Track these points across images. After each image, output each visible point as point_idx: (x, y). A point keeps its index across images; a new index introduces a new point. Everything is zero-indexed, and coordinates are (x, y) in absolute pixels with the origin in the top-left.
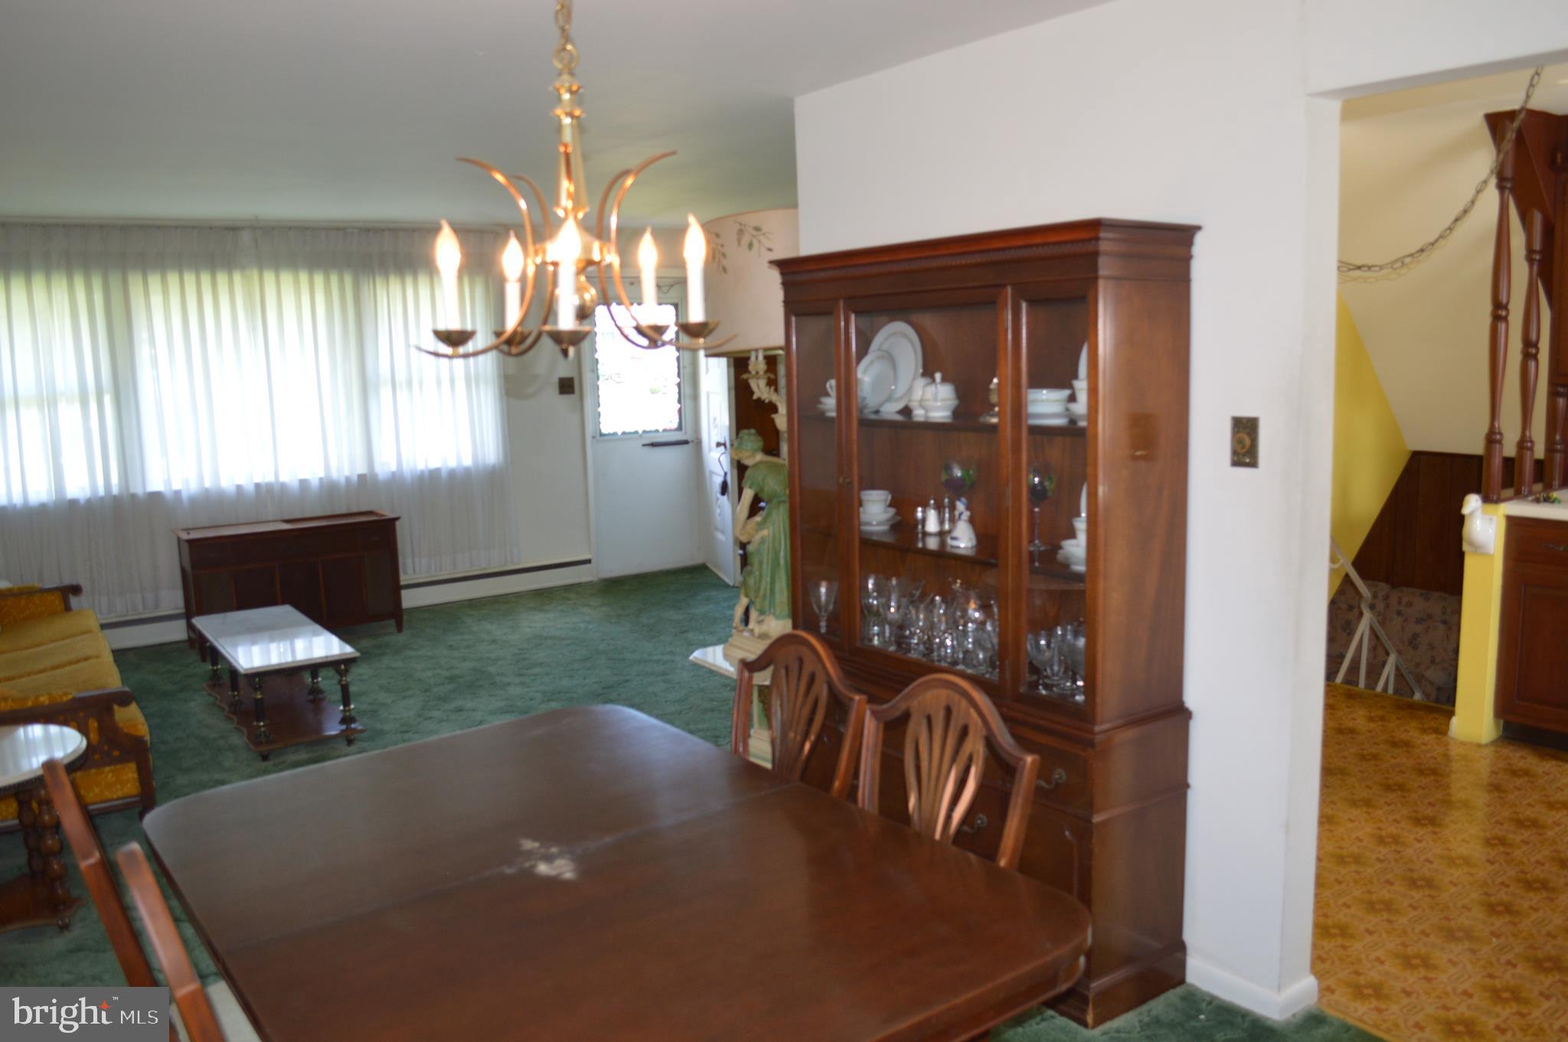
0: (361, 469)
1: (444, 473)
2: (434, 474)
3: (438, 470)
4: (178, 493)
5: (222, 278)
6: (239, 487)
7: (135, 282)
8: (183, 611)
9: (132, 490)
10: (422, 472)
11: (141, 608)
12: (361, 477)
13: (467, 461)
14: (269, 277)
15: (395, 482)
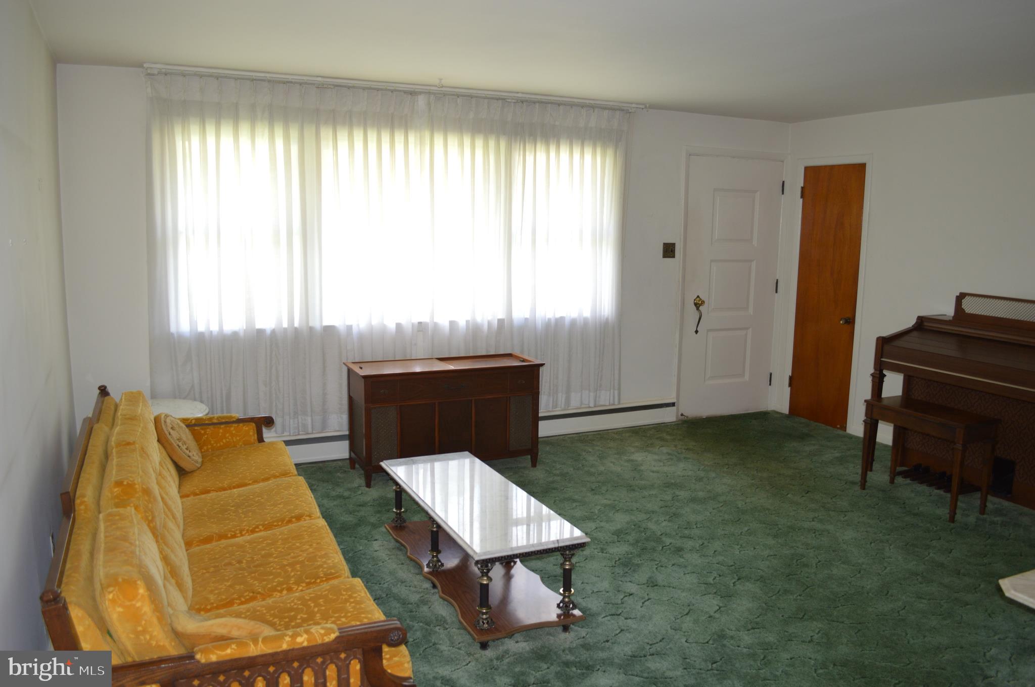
0: (501, 315)
1: (567, 322)
2: (559, 322)
3: (562, 318)
4: (350, 328)
5: (399, 137)
6: (399, 326)
7: (326, 133)
8: (347, 433)
9: (311, 324)
10: (549, 320)
11: (310, 430)
12: (501, 322)
13: (587, 314)
14: (439, 140)
15: (526, 327)
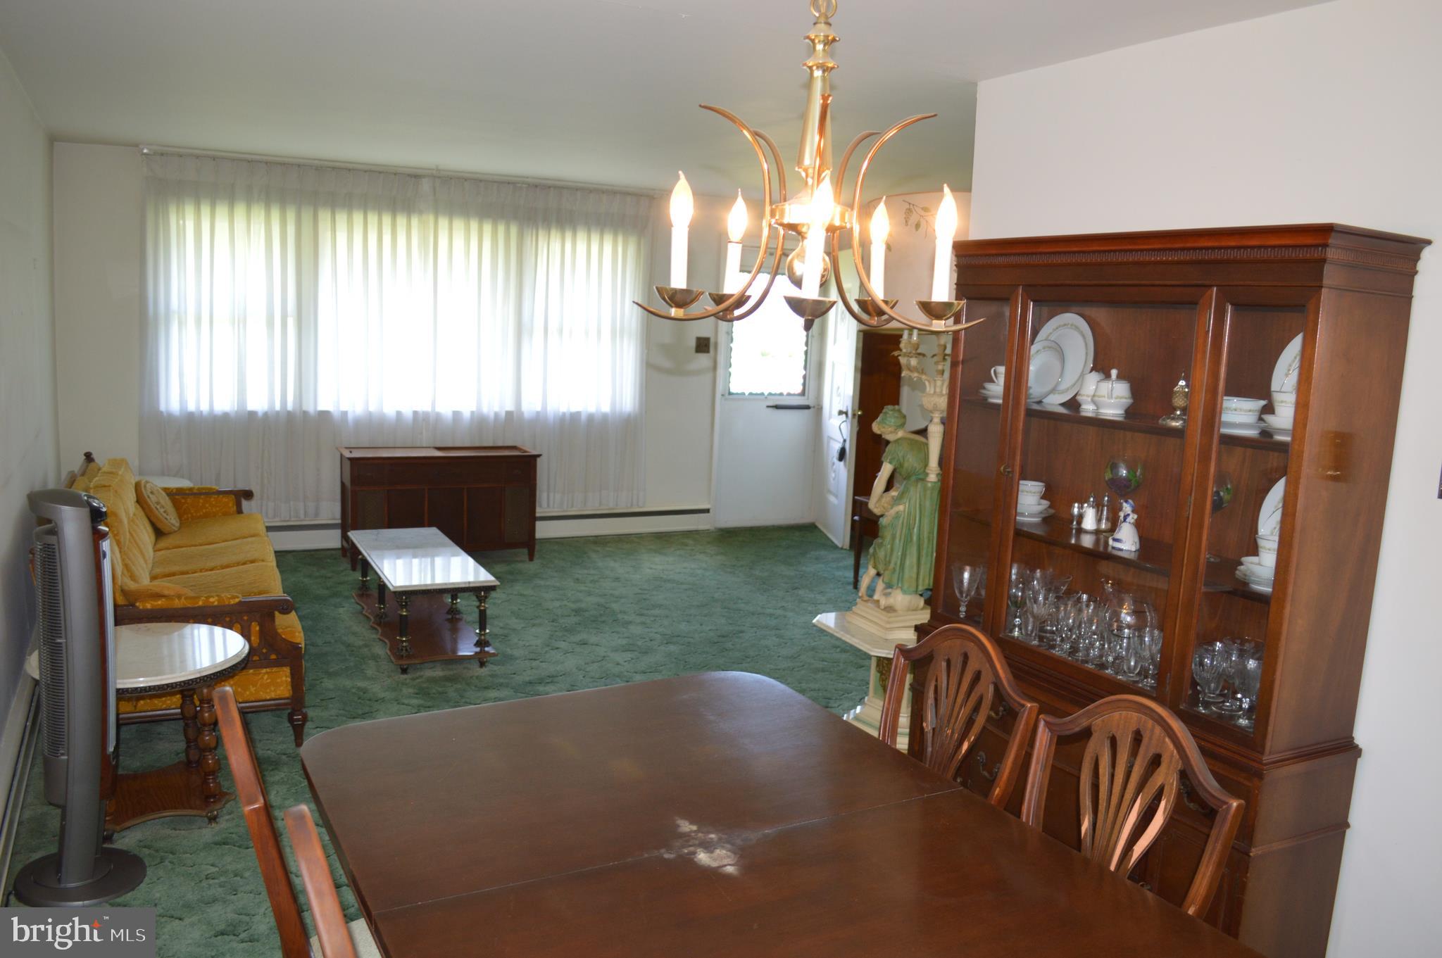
0: (510, 407)
1: (583, 417)
2: (575, 417)
3: (578, 413)
4: (345, 414)
5: (401, 221)
6: (399, 413)
7: (324, 216)
8: (339, 521)
9: (305, 408)
10: (564, 414)
11: (302, 516)
12: (509, 414)
13: (606, 408)
14: (443, 223)
15: (538, 421)
